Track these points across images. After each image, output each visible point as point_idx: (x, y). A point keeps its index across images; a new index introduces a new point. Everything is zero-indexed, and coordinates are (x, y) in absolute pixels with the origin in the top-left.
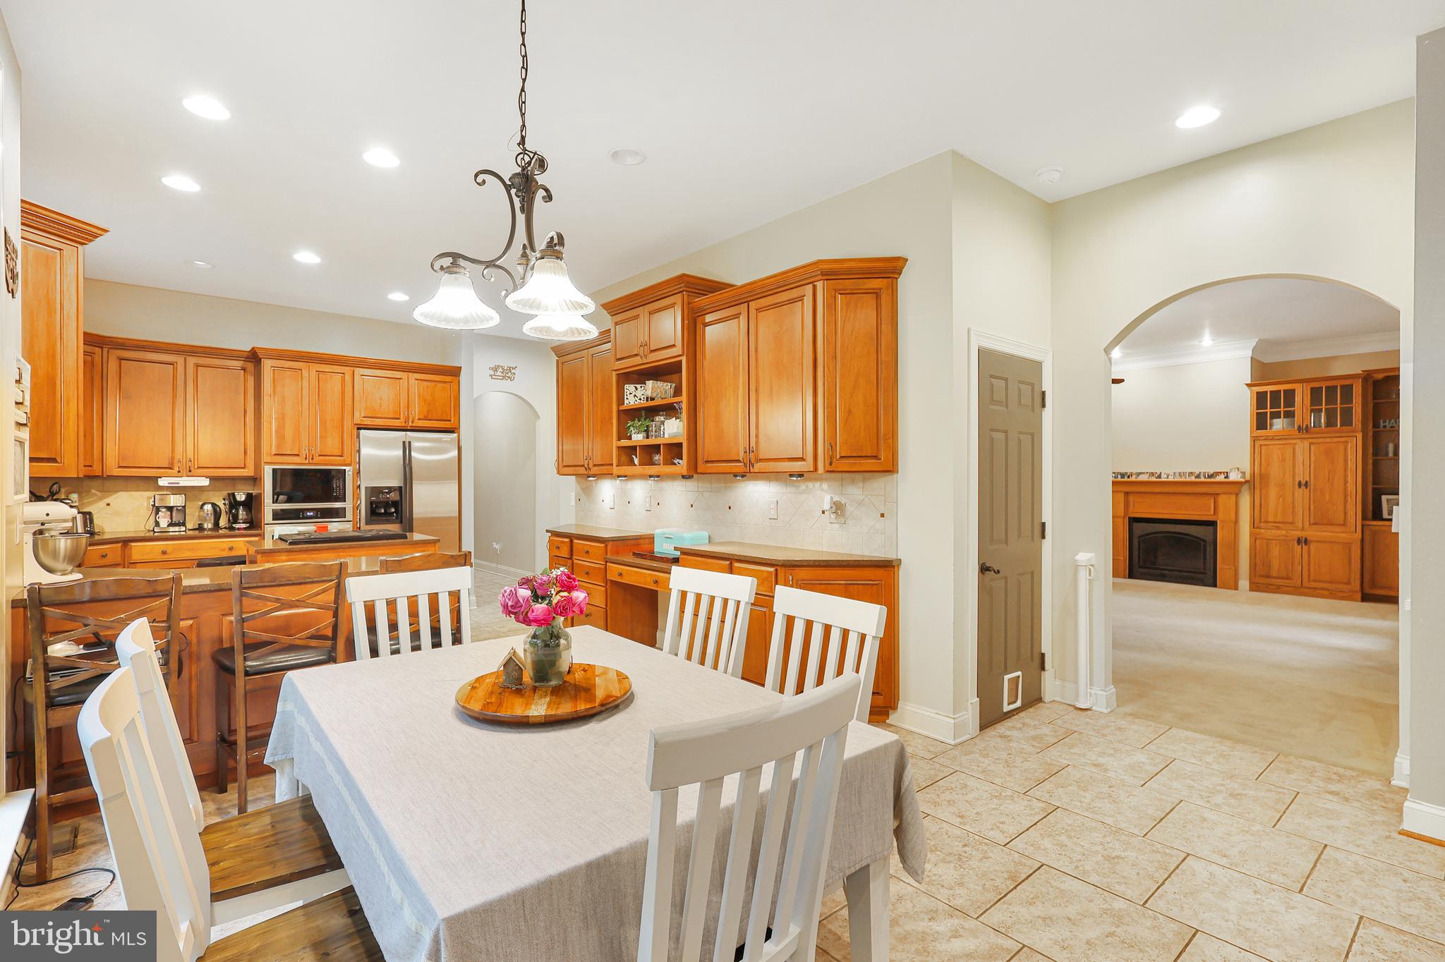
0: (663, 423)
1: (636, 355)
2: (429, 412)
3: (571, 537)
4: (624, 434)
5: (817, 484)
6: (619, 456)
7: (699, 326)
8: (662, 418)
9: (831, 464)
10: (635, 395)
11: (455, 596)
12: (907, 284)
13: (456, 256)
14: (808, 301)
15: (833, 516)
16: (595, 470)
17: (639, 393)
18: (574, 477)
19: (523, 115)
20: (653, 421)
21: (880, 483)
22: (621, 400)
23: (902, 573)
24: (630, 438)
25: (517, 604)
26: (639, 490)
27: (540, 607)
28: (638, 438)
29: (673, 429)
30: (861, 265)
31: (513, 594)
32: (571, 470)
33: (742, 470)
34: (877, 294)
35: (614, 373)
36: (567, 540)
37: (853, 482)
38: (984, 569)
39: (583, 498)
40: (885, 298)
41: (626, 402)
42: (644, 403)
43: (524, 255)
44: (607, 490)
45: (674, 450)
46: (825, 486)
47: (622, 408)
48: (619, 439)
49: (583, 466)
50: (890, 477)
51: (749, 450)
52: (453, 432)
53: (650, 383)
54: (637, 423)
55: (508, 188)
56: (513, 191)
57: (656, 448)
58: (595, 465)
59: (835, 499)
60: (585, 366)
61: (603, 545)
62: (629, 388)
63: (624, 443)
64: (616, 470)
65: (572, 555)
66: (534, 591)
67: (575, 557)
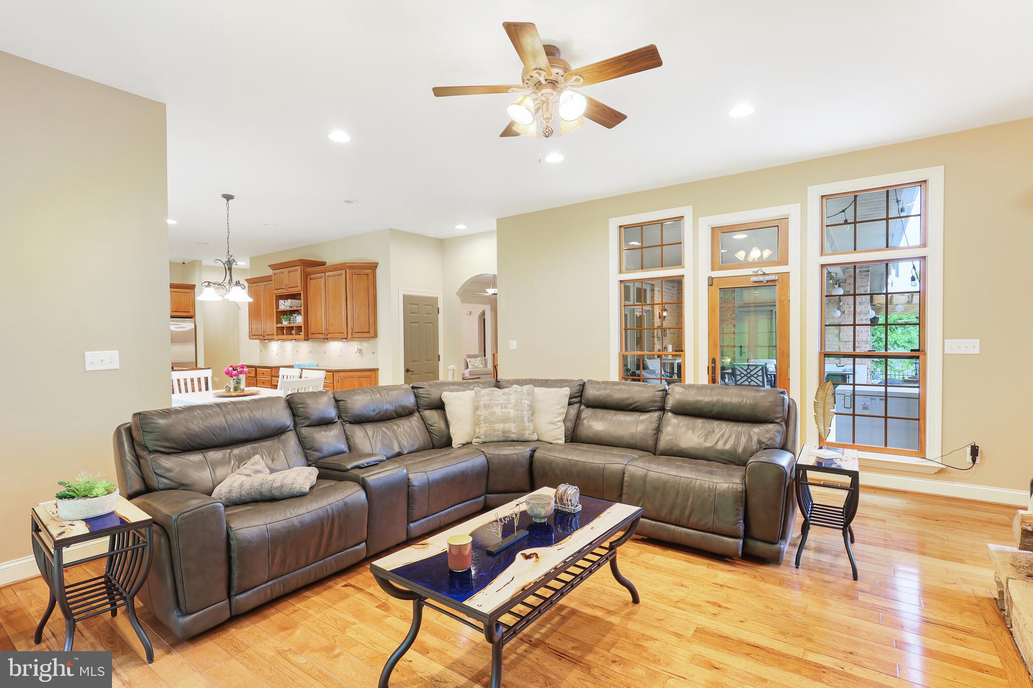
0: (296, 317)
1: (283, 289)
2: (177, 308)
3: (256, 368)
4: (279, 321)
5: (354, 342)
6: (277, 331)
7: (308, 280)
8: (296, 315)
9: (352, 335)
10: (284, 305)
11: (206, 379)
12: (379, 271)
13: (209, 282)
14: (344, 275)
15: (359, 354)
16: (267, 337)
17: (286, 304)
18: (259, 340)
19: (228, 245)
20: (292, 316)
21: (372, 341)
22: (277, 307)
23: (380, 373)
24: (282, 324)
25: (229, 371)
26: (289, 346)
27: (235, 372)
28: (285, 323)
29: (299, 320)
30: (363, 264)
31: (228, 369)
32: (256, 337)
33: (324, 337)
34: (367, 275)
35: (274, 295)
36: (254, 369)
37: (365, 341)
38: (407, 371)
39: (263, 350)
40: (371, 276)
41: (280, 307)
42: (288, 308)
43: (229, 282)
44: (274, 346)
45: (299, 328)
46: (356, 343)
47: (278, 310)
48: (277, 324)
49: (262, 335)
50: (375, 339)
51: (326, 329)
52: (191, 318)
53: (289, 300)
54: (285, 317)
55: (224, 264)
56: (226, 265)
57: (291, 328)
58: (267, 335)
59: (359, 348)
60: (262, 290)
61: (270, 370)
62: (281, 302)
63: (280, 325)
64: (275, 337)
65: (256, 376)
66: (233, 369)
67: (258, 376)
